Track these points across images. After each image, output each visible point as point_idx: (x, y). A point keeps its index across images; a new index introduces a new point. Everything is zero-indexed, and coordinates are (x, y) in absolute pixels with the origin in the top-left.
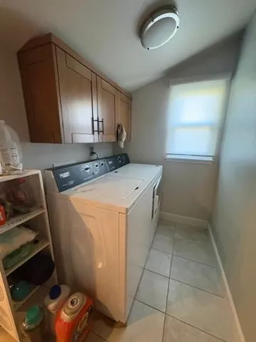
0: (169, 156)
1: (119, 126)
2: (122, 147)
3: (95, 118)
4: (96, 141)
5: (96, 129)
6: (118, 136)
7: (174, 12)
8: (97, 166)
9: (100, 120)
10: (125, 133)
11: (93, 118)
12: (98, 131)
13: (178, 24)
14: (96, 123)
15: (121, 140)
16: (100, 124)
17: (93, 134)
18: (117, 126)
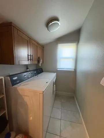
0: (58, 69)
1: (39, 57)
2: (40, 66)
3: (29, 55)
4: (29, 63)
5: (29, 59)
6: (39, 61)
7: (58, 21)
8: (30, 74)
9: (31, 55)
10: (41, 60)
11: (28, 55)
12: (30, 60)
13: (60, 25)
14: (29, 56)
15: (40, 63)
16: (31, 57)
17: (28, 61)
18: (38, 57)
